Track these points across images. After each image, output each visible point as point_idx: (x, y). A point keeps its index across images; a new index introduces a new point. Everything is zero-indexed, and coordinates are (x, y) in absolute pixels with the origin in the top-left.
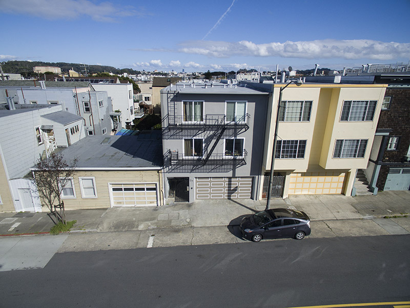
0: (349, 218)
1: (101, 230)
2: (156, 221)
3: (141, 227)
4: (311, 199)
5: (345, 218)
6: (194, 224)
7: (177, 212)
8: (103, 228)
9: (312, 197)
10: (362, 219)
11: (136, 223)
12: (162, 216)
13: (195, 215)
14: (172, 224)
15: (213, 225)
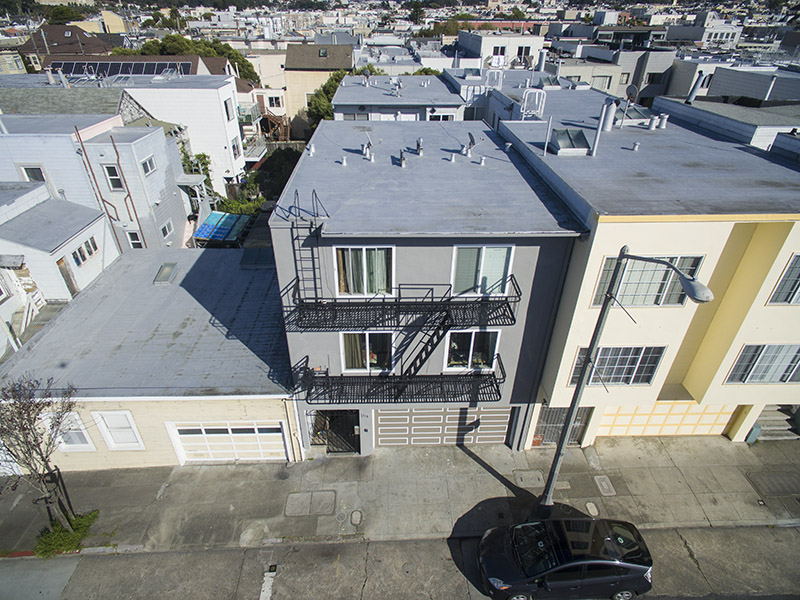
0: (739, 523)
1: (153, 546)
2: (280, 519)
3: (247, 538)
4: (649, 452)
5: (730, 523)
6: (371, 534)
7: (331, 486)
8: (159, 540)
9: (651, 446)
10: (773, 527)
11: (235, 524)
12: (296, 503)
13: (374, 501)
14: (319, 531)
15: (415, 537)
